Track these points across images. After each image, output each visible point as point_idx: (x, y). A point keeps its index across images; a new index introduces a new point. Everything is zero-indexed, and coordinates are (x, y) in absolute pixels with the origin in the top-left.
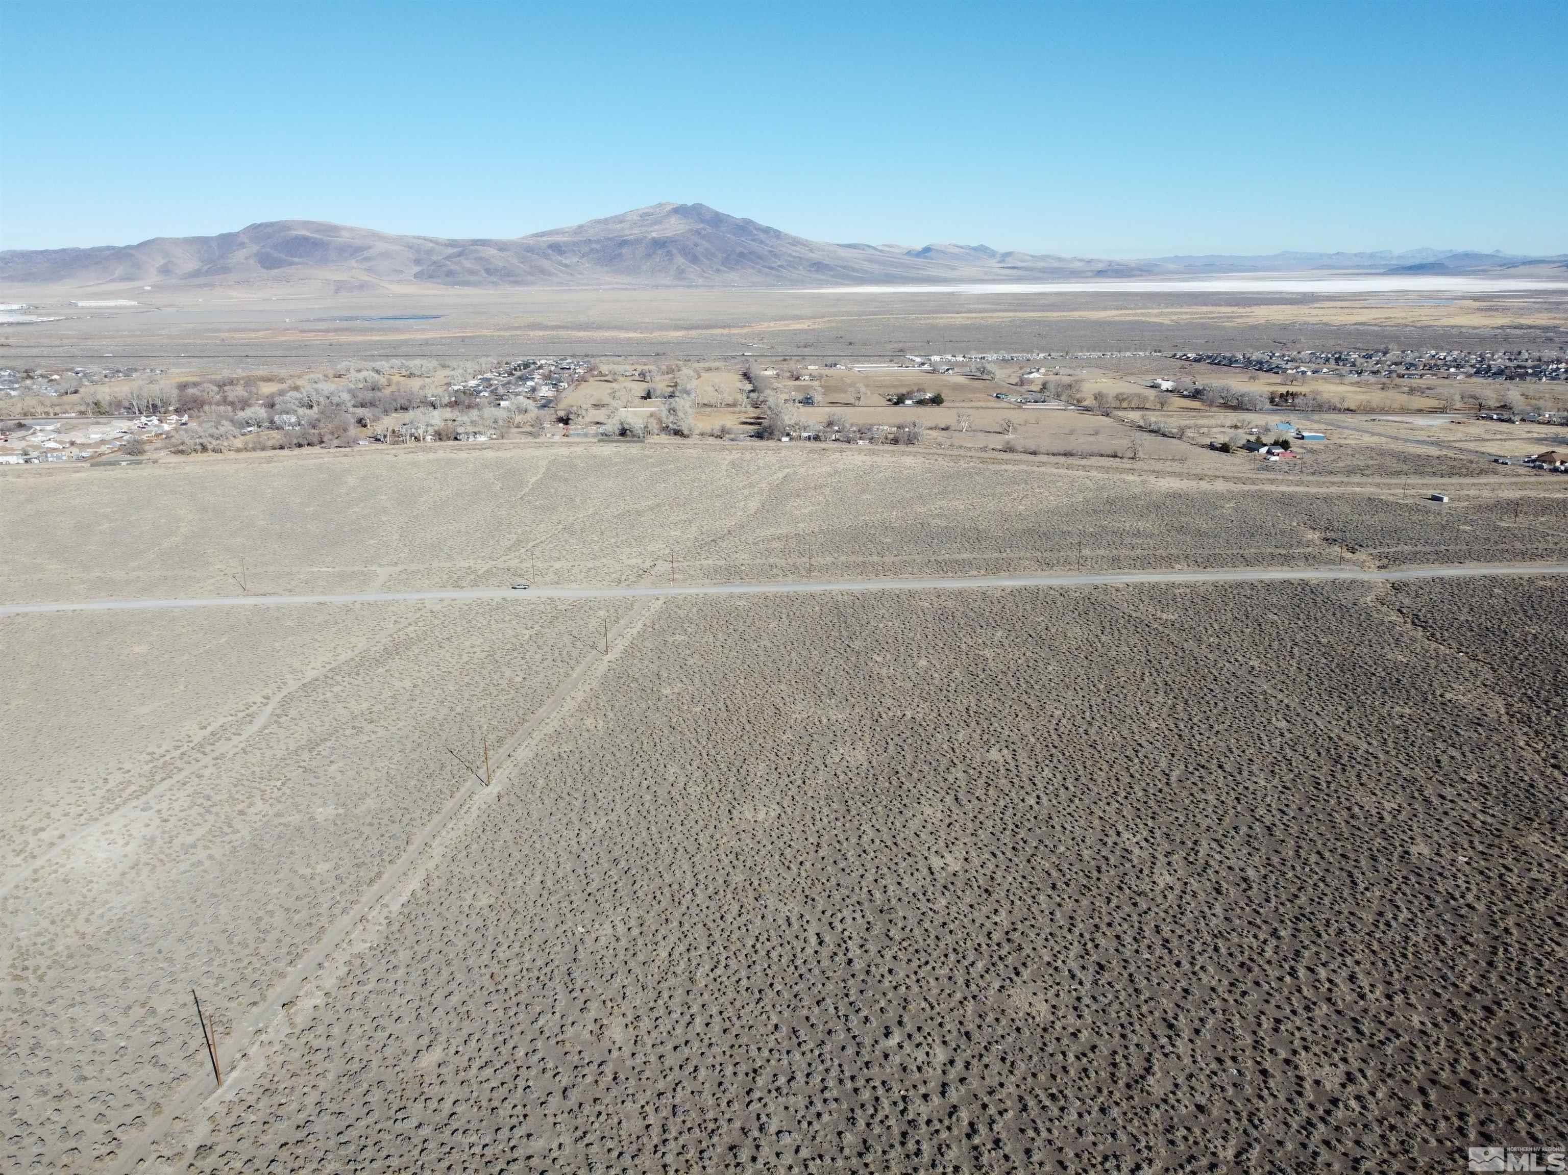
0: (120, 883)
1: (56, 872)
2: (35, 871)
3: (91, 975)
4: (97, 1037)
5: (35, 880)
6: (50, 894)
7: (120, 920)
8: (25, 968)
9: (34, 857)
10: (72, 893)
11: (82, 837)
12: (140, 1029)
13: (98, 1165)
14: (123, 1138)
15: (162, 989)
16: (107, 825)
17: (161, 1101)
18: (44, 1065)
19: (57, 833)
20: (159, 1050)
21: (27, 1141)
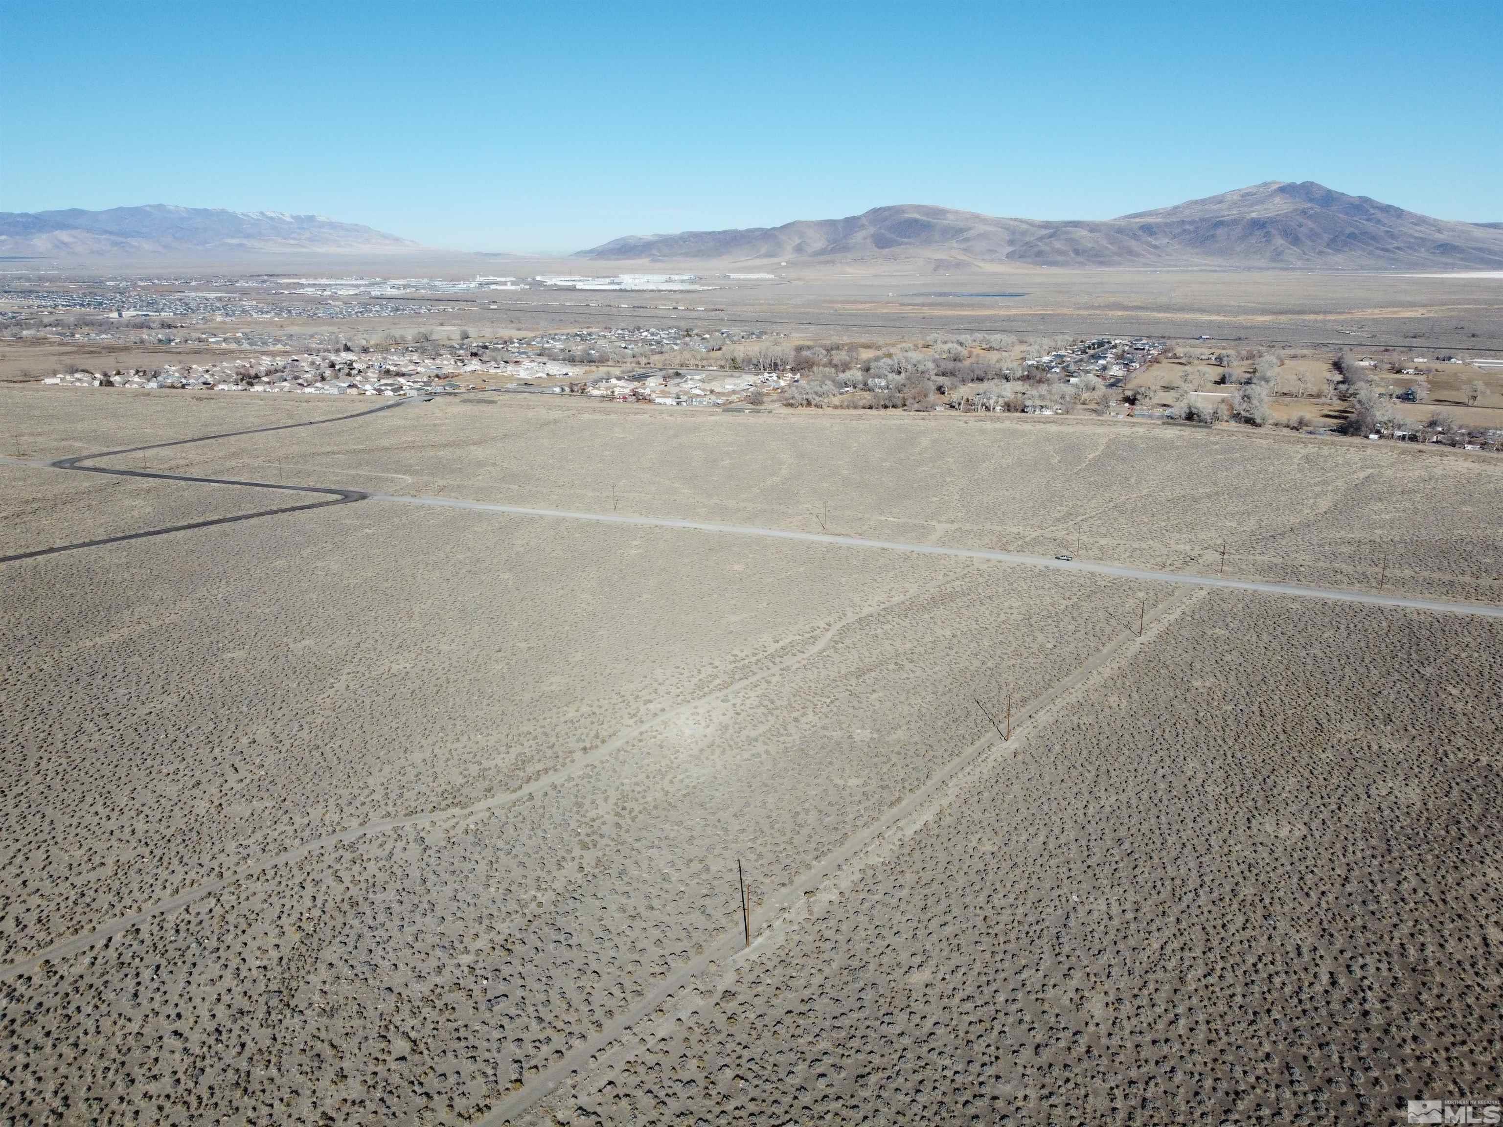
0: (697, 758)
1: (655, 737)
2: (641, 733)
3: (667, 826)
4: (665, 878)
5: (641, 741)
6: (649, 753)
7: (694, 787)
8: (624, 809)
9: (642, 722)
10: (664, 757)
11: (677, 714)
12: (696, 881)
13: (651, 980)
14: (673, 965)
15: (716, 852)
16: (696, 707)
17: (704, 944)
18: (627, 889)
19: (659, 706)
20: (707, 901)
21: (607, 944)
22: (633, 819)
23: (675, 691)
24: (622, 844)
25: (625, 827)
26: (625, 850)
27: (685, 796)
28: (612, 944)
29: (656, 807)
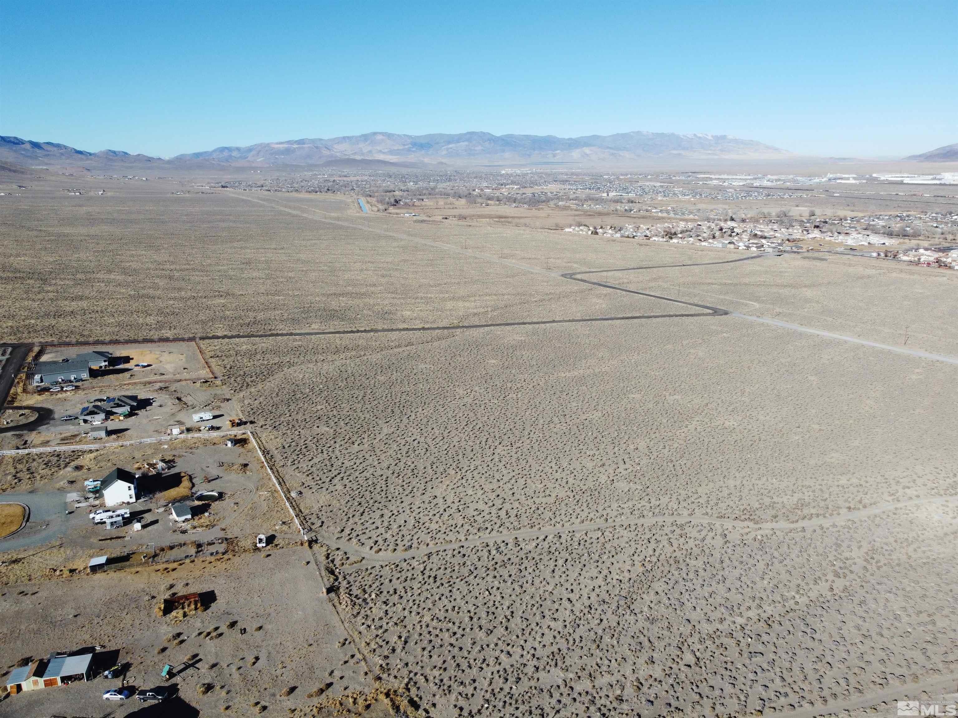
3: (906, 581)
4: (897, 618)
11: (930, 502)
12: (922, 628)
14: (891, 682)
15: (944, 613)
16: (947, 501)
17: (920, 676)
19: (915, 493)
22: (879, 568)
23: (930, 485)
24: (867, 582)
25: (871, 571)
26: (867, 587)
27: (925, 563)
28: (845, 649)
29: (899, 565)
